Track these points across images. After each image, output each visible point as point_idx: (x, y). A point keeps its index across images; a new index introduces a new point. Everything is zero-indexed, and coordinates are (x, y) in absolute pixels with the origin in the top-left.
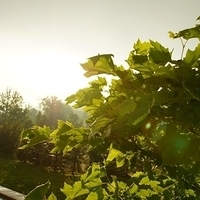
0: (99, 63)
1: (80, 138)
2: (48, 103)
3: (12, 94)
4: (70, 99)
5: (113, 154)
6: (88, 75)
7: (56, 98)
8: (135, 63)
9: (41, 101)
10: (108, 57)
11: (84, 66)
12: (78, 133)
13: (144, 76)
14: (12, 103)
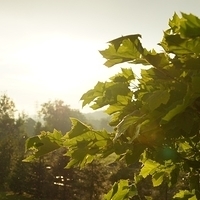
2: (50, 109)
4: (86, 98)
5: (148, 168)
6: (109, 64)
7: (61, 102)
8: (170, 45)
9: (40, 109)
11: (104, 53)
13: (182, 60)
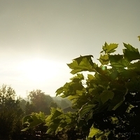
0: (82, 63)
1: (69, 121)
2: (34, 95)
3: (7, 89)
4: (59, 91)
5: (93, 132)
7: (40, 91)
9: (29, 94)
10: (89, 57)
11: (70, 65)
12: (67, 117)
13: (119, 71)
14: (7, 96)
